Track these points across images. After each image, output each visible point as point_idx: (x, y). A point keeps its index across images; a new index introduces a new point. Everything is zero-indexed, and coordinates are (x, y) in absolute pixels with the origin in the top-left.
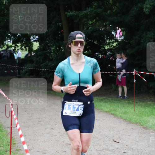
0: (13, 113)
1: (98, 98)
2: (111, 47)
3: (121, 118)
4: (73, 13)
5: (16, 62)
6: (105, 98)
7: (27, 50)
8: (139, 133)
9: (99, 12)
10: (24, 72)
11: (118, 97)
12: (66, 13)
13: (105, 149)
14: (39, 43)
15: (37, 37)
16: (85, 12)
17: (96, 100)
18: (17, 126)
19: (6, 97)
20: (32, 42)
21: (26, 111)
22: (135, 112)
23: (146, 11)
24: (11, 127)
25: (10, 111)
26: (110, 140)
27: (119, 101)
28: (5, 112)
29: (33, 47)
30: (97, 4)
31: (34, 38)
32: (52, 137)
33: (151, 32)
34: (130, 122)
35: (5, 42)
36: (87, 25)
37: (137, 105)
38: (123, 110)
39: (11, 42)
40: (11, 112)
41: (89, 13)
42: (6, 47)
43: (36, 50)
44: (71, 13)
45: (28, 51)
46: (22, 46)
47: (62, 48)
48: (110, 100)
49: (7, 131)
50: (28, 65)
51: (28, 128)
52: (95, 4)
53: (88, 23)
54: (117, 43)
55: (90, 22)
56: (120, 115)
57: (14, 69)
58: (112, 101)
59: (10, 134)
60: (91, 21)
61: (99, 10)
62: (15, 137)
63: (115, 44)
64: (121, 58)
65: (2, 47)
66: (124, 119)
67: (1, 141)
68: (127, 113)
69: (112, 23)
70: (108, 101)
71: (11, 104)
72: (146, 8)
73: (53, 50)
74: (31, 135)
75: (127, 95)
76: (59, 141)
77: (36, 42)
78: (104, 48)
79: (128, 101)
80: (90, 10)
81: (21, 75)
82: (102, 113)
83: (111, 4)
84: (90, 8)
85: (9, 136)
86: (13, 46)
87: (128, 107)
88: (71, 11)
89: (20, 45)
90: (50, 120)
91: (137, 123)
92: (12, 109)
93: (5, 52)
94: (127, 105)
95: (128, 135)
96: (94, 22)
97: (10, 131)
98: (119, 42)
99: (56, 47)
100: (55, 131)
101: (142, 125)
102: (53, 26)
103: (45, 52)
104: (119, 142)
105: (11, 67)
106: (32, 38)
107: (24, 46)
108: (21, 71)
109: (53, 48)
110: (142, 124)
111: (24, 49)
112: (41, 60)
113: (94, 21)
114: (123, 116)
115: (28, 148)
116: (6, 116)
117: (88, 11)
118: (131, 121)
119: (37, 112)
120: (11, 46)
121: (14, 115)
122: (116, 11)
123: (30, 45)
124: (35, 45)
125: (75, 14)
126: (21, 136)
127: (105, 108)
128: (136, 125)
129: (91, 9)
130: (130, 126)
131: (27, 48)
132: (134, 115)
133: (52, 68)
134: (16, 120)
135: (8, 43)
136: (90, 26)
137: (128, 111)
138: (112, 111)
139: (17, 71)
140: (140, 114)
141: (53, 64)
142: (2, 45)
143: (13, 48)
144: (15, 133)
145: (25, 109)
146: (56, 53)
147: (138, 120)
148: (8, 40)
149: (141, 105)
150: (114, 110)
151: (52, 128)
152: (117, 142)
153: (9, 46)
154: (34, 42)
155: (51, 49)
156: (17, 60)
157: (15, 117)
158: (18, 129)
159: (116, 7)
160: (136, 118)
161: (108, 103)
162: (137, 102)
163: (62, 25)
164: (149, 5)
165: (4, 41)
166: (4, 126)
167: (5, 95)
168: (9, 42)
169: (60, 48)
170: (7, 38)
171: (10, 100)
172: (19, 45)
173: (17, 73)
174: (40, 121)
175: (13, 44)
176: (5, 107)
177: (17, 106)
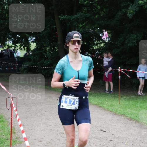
0: (13, 106)
2: (99, 47)
3: (108, 110)
4: (65, 17)
6: (93, 92)
7: (26, 49)
8: (124, 124)
9: (88, 17)
10: (22, 69)
11: (105, 92)
12: (59, 17)
13: (94, 138)
14: (36, 44)
15: (34, 38)
16: (76, 16)
18: (16, 117)
19: (7, 91)
20: (30, 43)
21: (24, 104)
22: (120, 105)
23: (130, 16)
24: (12, 118)
26: (98, 129)
27: (106, 95)
28: (6, 105)
29: (31, 47)
30: (87, 10)
31: (31, 39)
32: (47, 126)
33: (134, 34)
34: (115, 113)
35: (6, 43)
36: (78, 28)
37: (122, 99)
38: (110, 103)
39: (12, 42)
40: (11, 105)
41: (79, 17)
42: (7, 47)
43: (34, 50)
44: (64, 17)
46: (21, 46)
47: (56, 48)
48: (98, 94)
49: (8, 121)
50: (26, 63)
51: (27, 119)
52: (85, 10)
53: (79, 26)
54: (104, 44)
55: (81, 26)
56: (107, 107)
57: (14, 67)
58: (100, 95)
59: (10, 124)
60: (81, 24)
61: (88, 15)
62: (15, 127)
63: (102, 45)
64: (108, 57)
65: (4, 47)
66: (111, 111)
67: (3, 130)
68: (113, 105)
69: (100, 26)
70: (97, 95)
71: (11, 97)
72: (130, 13)
73: (49, 50)
74: (29, 125)
75: (113, 90)
76: (53, 130)
77: (34, 42)
78: (93, 48)
79: (114, 95)
80: (80, 15)
81: (20, 72)
82: (91, 105)
83: (98, 9)
84: (80, 13)
85: (10, 126)
86: (13, 46)
87: (114, 100)
88: (64, 15)
89: (19, 45)
90: (45, 112)
91: (121, 115)
92: (12, 102)
93: (6, 51)
94: (113, 99)
95: (114, 126)
96: (84, 26)
97: (10, 121)
98: (106, 42)
99: (51, 47)
100: (50, 122)
101: (126, 117)
102: (48, 28)
103: (41, 51)
104: (106, 132)
105: (11, 65)
106: (30, 39)
107: (23, 46)
108: (20, 68)
109: (48, 48)
110: (126, 115)
111: (23, 49)
112: (38, 59)
113: (84, 24)
114: (109, 108)
115: (26, 136)
116: (7, 108)
117: (79, 15)
118: (117, 113)
119: (34, 105)
120: (11, 46)
121: (14, 107)
122: (103, 15)
123: (28, 45)
124: (32, 46)
125: (67, 18)
126: (20, 125)
127: (94, 102)
128: (121, 117)
129: (82, 14)
130: (116, 117)
131: (26, 48)
132: (119, 108)
133: (47, 65)
134: (16, 111)
135: (8, 43)
136: (80, 29)
137: (114, 104)
138: (100, 104)
139: (17, 68)
140: (124, 107)
141: (48, 62)
142: (3, 45)
143: (13, 48)
144: (15, 123)
146: (51, 52)
147: (123, 112)
148: (9, 40)
149: (125, 99)
150: (101, 103)
151: (47, 119)
152: (104, 131)
153: (9, 46)
154: (31, 42)
155: (46, 49)
156: (17, 59)
157: (15, 109)
158: (18, 119)
159: (103, 12)
160: (121, 110)
161: (97, 97)
162: (121, 96)
163: (56, 28)
164: (132, 10)
166: (5, 117)
167: (6, 90)
168: (10, 43)
169: (54, 48)
170: (7, 39)
171: (10, 94)
172: (18, 45)
173: (17, 70)
174: (37, 112)
175: (13, 45)
176: (6, 100)
177: (17, 99)
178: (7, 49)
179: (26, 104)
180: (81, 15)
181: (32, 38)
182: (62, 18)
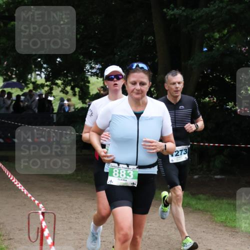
0: (46, 233)
1: (229, 201)
5: (54, 120)
7: (77, 93)
9: (237, 12)
12: (165, 10)
15: (99, 66)
17: (227, 206)
19: (29, 195)
21: (71, 228)
25: (38, 228)
31: (92, 68)
35: (29, 76)
39: (43, 75)
40: (40, 231)
41: (214, 13)
42: (31, 86)
45: (79, 95)
46: (66, 84)
53: (213, 37)
55: (217, 35)
60: (219, 32)
61: (237, 8)
65: (24, 87)
71: (40, 212)
77: (97, 76)
80: (216, 7)
84: (217, 2)
86: (47, 86)
88: (176, 6)
89: (62, 84)
92: (44, 224)
96: (224, 35)
106: (88, 67)
107: (70, 85)
111: (71, 92)
113: (225, 32)
116: (29, 237)
117: (214, 8)
121: (47, 238)
123: (83, 83)
124: (93, 84)
125: (185, 14)
129: (221, 5)
131: (77, 90)
135: (35, 78)
136: (215, 44)
142: (23, 82)
143: (46, 89)
145: (70, 222)
148: (36, 71)
153: (38, 84)
154: (91, 75)
156: (55, 116)
157: (50, 241)
163: (154, 41)
165: (29, 74)
167: (26, 192)
170: (33, 66)
171: (38, 204)
172: (59, 82)
175: (46, 81)
176: (29, 218)
177: (55, 216)
178: (30, 91)
179: (75, 229)
180: (219, 7)
181: (93, 65)
182: (172, 13)
